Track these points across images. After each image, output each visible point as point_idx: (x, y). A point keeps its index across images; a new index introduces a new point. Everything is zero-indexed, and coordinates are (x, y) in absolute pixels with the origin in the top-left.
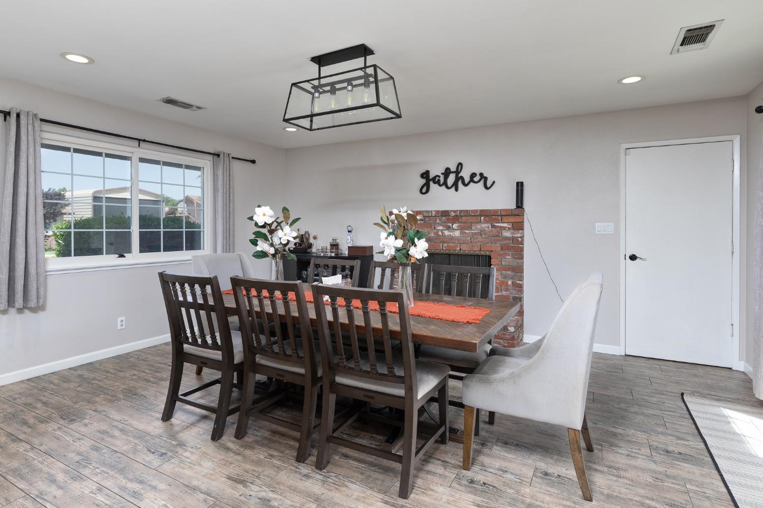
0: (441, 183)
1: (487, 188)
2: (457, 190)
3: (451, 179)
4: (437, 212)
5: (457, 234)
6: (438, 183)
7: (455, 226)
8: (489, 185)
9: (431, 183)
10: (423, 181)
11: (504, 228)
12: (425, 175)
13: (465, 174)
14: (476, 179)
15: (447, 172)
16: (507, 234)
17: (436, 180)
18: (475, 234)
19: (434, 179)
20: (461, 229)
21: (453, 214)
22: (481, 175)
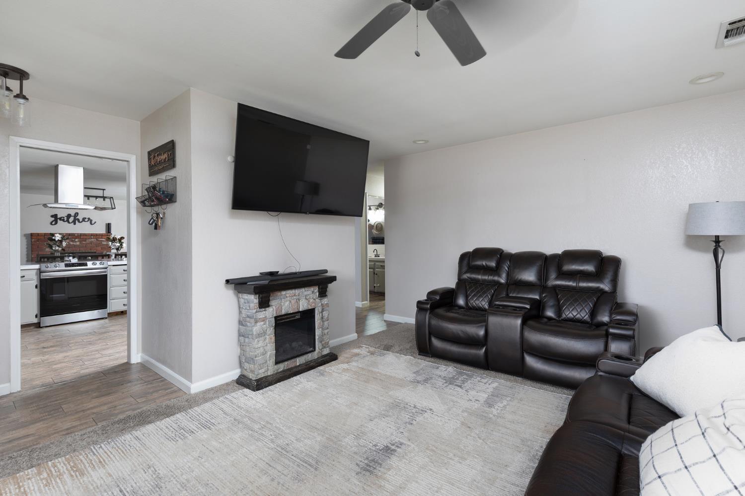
0: (65, 220)
1: (91, 224)
2: (75, 224)
3: (71, 219)
4: (67, 234)
5: (78, 243)
6: (63, 220)
7: (76, 240)
8: (93, 222)
9: (58, 220)
10: (53, 219)
11: (103, 241)
12: (55, 216)
13: (80, 217)
14: (86, 220)
15: (69, 216)
16: (105, 243)
17: (61, 219)
18: (88, 243)
19: (60, 219)
20: (80, 242)
21: (77, 235)
22: (89, 219)
